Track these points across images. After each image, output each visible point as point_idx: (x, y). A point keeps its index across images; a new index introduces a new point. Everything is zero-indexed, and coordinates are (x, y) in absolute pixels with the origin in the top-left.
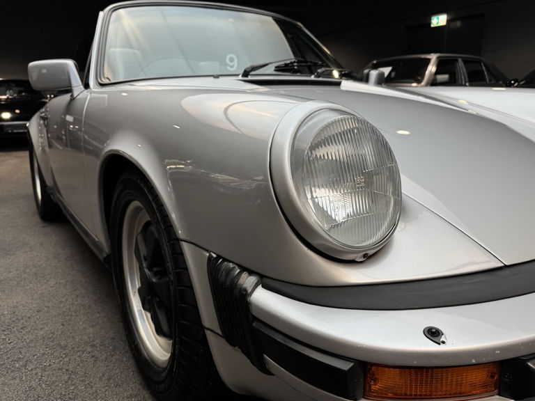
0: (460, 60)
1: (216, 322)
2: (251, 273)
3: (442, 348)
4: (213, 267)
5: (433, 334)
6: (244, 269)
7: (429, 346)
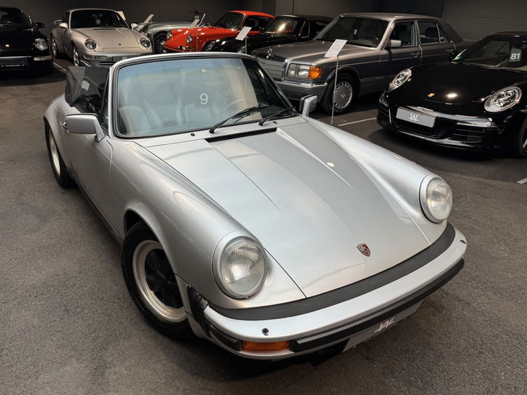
0: (416, 22)
1: (190, 309)
2: (205, 299)
3: (267, 337)
4: (190, 291)
5: (265, 331)
6: (202, 297)
7: (262, 336)
